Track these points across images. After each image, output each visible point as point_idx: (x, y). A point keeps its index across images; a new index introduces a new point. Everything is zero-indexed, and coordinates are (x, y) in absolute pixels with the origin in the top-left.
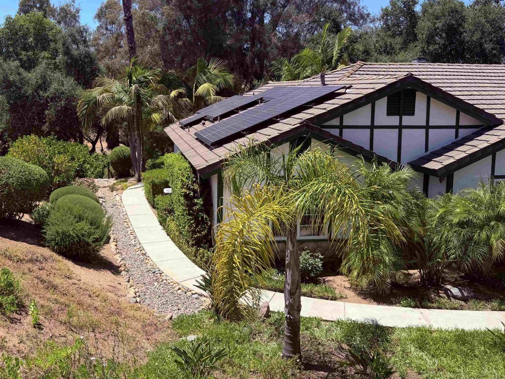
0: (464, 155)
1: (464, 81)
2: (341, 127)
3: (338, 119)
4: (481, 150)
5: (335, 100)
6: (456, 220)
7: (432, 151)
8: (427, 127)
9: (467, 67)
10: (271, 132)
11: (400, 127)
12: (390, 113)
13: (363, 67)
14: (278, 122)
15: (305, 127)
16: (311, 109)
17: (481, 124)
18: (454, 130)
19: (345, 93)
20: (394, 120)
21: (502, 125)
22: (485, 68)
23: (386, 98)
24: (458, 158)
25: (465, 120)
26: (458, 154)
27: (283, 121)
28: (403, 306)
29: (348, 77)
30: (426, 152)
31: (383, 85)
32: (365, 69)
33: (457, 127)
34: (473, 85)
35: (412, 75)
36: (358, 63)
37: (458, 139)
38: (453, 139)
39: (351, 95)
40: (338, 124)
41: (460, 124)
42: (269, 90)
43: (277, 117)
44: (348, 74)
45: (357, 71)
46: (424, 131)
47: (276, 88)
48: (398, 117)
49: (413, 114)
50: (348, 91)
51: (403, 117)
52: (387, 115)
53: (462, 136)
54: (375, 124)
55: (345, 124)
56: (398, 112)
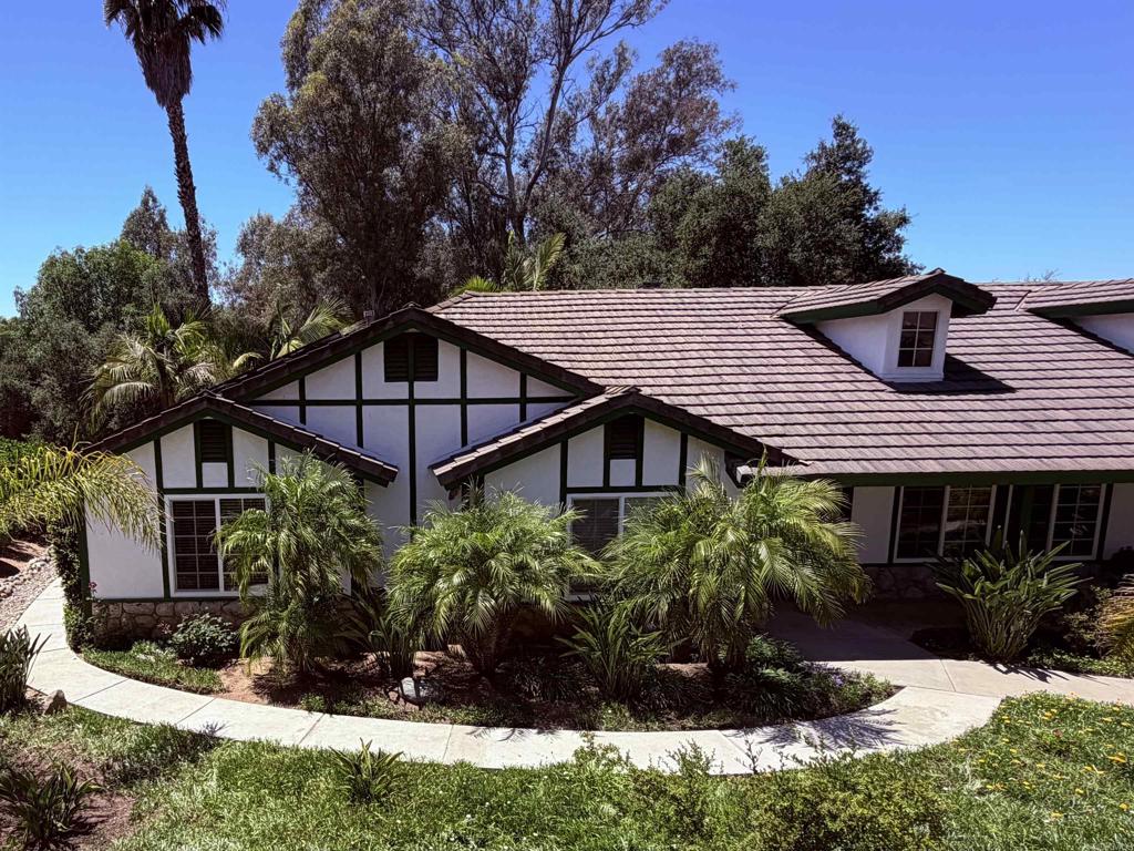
2: (303, 403)
3: (295, 388)
7: (475, 444)
8: (464, 401)
11: (412, 402)
12: (390, 377)
15: (205, 403)
18: (517, 406)
20: (400, 390)
21: (602, 395)
23: (382, 344)
25: (538, 388)
30: (463, 446)
33: (523, 401)
38: (517, 422)
40: (297, 398)
41: (528, 395)
46: (458, 408)
48: (406, 384)
49: (434, 377)
51: (416, 383)
52: (386, 381)
53: (530, 417)
54: (364, 398)
55: (308, 397)
56: (404, 375)
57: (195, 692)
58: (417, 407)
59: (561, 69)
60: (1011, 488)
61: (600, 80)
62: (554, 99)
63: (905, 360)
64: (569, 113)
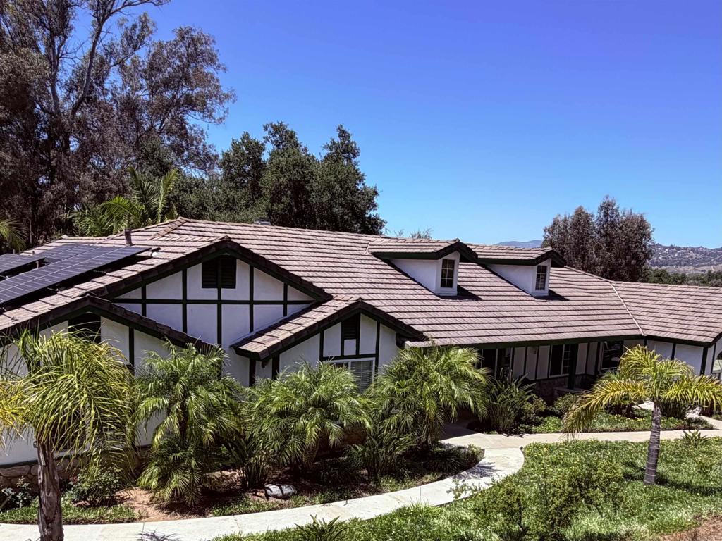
0: (289, 335)
1: (303, 249)
2: (144, 301)
3: (139, 290)
4: (307, 329)
5: (137, 265)
6: (274, 410)
7: (257, 331)
8: (251, 303)
9: (309, 233)
10: (41, 307)
11: (219, 302)
12: (205, 285)
13: (185, 224)
14: (55, 293)
15: (88, 301)
16: (104, 277)
17: (311, 299)
18: (282, 306)
19: (150, 257)
20: (212, 294)
21: (332, 301)
22: (328, 235)
23: (200, 265)
24: (282, 338)
25: (294, 295)
26: (282, 334)
27: (63, 292)
28: (216, 516)
29: (163, 236)
30: (250, 332)
31: (195, 250)
32: (187, 228)
33: (285, 303)
34: (313, 254)
35: (230, 238)
36: (179, 219)
37: (287, 317)
38: (281, 316)
39: (157, 260)
40: (140, 298)
41: (288, 299)
42: (58, 248)
43: (53, 286)
44: (163, 233)
45: (176, 229)
46: (247, 307)
47: (68, 246)
48: (216, 290)
49: (233, 286)
50: (155, 254)
51: (223, 290)
52: (203, 287)
53: (289, 313)
54: (188, 299)
55: (148, 297)
56: (215, 283)
57: (122, 522)
58: (223, 306)
59: (101, 22)
60: (497, 350)
61: (129, 38)
62: (95, 44)
63: (443, 285)
64: (105, 57)
